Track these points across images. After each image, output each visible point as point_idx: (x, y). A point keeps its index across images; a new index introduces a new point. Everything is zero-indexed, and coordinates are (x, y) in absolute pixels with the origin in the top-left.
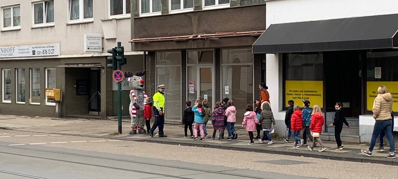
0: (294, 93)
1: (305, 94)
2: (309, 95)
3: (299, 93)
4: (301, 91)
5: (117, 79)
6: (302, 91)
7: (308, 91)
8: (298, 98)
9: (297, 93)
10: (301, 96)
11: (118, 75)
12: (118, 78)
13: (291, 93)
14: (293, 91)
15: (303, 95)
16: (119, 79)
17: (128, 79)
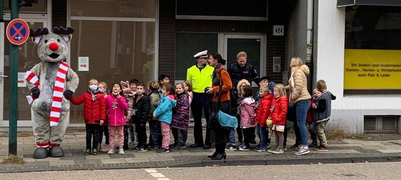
0: (361, 68)
1: (382, 70)
2: (390, 70)
3: (371, 68)
4: (374, 66)
5: (15, 39)
6: (377, 65)
7: (388, 66)
8: (369, 75)
9: (366, 68)
10: (375, 73)
11: (18, 31)
12: (17, 36)
13: (354, 68)
14: (360, 65)
15: (378, 71)
16: (20, 38)
17: (34, 40)
